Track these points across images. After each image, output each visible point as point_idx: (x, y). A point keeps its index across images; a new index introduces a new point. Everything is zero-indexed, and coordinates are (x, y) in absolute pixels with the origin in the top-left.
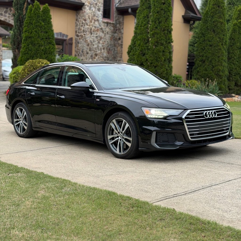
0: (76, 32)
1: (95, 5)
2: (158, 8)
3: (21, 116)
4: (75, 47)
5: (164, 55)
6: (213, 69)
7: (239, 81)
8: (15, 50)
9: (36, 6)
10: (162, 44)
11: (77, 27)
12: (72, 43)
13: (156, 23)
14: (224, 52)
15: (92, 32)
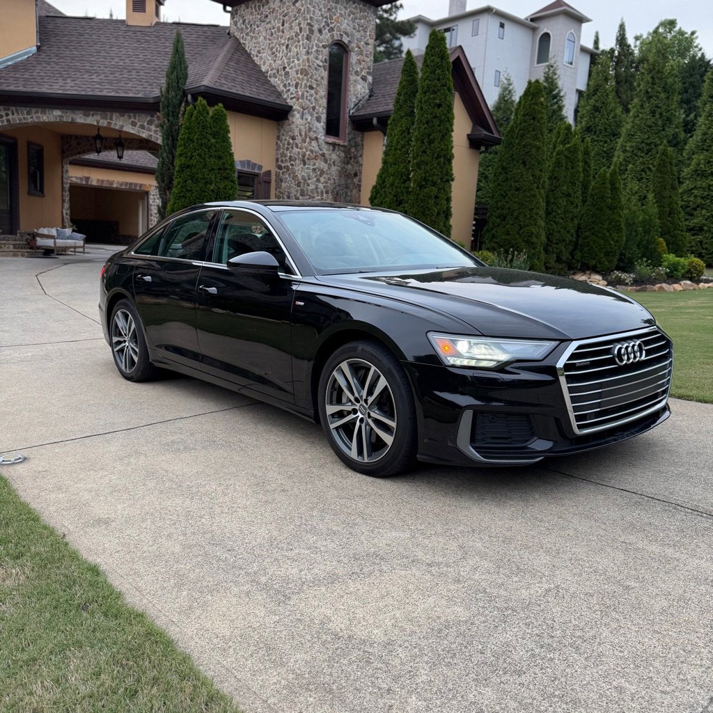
0: (277, 160)
1: (311, 110)
2: (427, 114)
3: (126, 330)
4: (276, 189)
5: (438, 204)
6: (521, 232)
7: (564, 254)
8: (165, 191)
9: (201, 107)
10: (434, 184)
11: (279, 151)
12: (270, 180)
13: (423, 143)
14: (541, 200)
15: (306, 160)
